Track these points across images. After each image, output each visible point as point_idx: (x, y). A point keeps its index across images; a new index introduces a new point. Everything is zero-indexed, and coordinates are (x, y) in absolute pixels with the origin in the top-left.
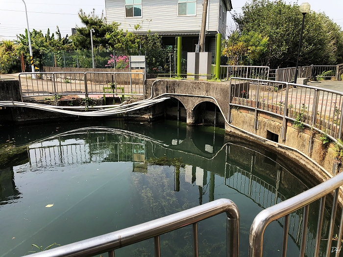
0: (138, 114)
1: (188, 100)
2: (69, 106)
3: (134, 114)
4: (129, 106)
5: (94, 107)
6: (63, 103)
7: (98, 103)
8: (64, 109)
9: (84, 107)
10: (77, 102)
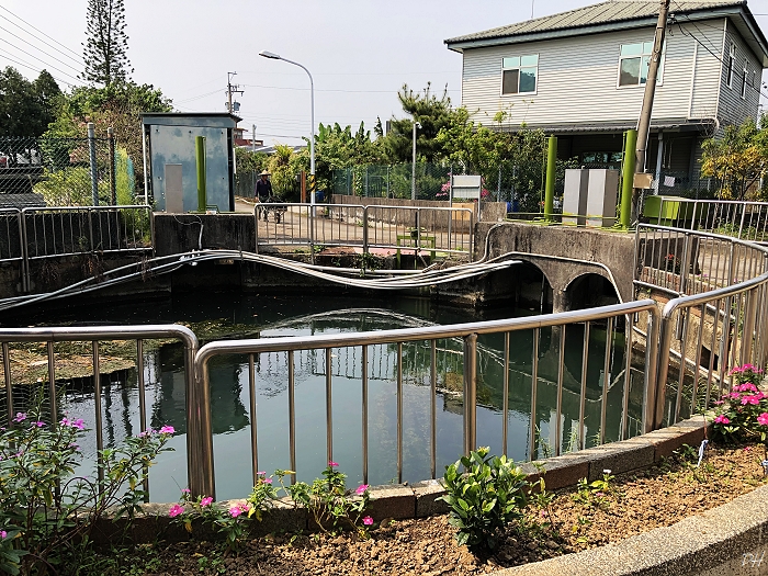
0: (457, 291)
1: (556, 267)
2: (335, 266)
3: (448, 290)
4: (442, 274)
5: (376, 271)
6: (324, 261)
7: (385, 263)
8: (324, 271)
9: (359, 270)
10: (347, 260)
